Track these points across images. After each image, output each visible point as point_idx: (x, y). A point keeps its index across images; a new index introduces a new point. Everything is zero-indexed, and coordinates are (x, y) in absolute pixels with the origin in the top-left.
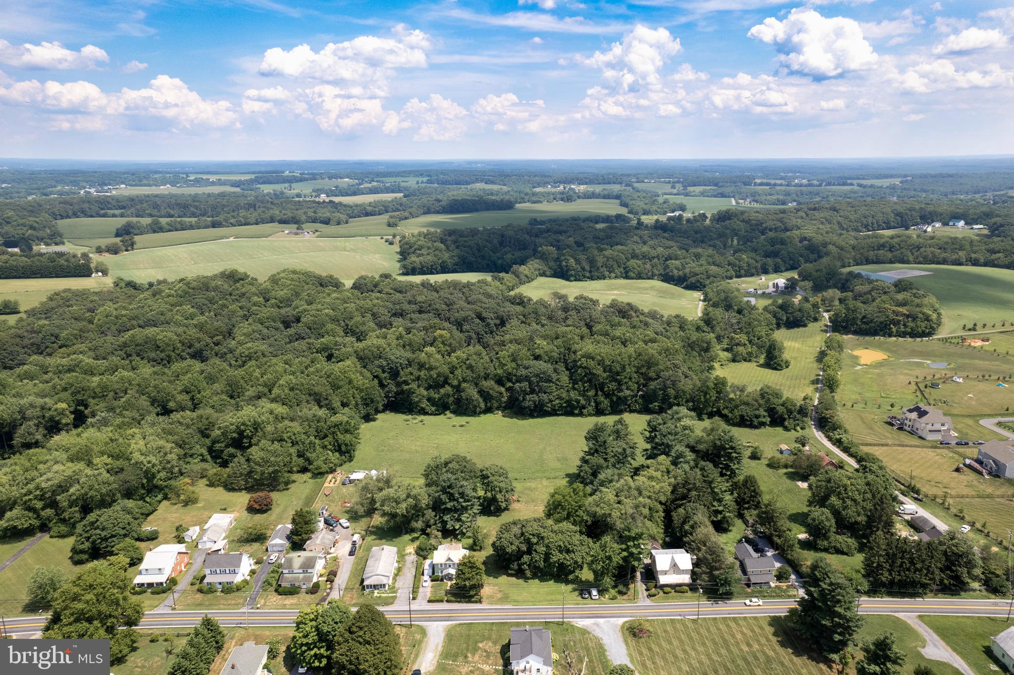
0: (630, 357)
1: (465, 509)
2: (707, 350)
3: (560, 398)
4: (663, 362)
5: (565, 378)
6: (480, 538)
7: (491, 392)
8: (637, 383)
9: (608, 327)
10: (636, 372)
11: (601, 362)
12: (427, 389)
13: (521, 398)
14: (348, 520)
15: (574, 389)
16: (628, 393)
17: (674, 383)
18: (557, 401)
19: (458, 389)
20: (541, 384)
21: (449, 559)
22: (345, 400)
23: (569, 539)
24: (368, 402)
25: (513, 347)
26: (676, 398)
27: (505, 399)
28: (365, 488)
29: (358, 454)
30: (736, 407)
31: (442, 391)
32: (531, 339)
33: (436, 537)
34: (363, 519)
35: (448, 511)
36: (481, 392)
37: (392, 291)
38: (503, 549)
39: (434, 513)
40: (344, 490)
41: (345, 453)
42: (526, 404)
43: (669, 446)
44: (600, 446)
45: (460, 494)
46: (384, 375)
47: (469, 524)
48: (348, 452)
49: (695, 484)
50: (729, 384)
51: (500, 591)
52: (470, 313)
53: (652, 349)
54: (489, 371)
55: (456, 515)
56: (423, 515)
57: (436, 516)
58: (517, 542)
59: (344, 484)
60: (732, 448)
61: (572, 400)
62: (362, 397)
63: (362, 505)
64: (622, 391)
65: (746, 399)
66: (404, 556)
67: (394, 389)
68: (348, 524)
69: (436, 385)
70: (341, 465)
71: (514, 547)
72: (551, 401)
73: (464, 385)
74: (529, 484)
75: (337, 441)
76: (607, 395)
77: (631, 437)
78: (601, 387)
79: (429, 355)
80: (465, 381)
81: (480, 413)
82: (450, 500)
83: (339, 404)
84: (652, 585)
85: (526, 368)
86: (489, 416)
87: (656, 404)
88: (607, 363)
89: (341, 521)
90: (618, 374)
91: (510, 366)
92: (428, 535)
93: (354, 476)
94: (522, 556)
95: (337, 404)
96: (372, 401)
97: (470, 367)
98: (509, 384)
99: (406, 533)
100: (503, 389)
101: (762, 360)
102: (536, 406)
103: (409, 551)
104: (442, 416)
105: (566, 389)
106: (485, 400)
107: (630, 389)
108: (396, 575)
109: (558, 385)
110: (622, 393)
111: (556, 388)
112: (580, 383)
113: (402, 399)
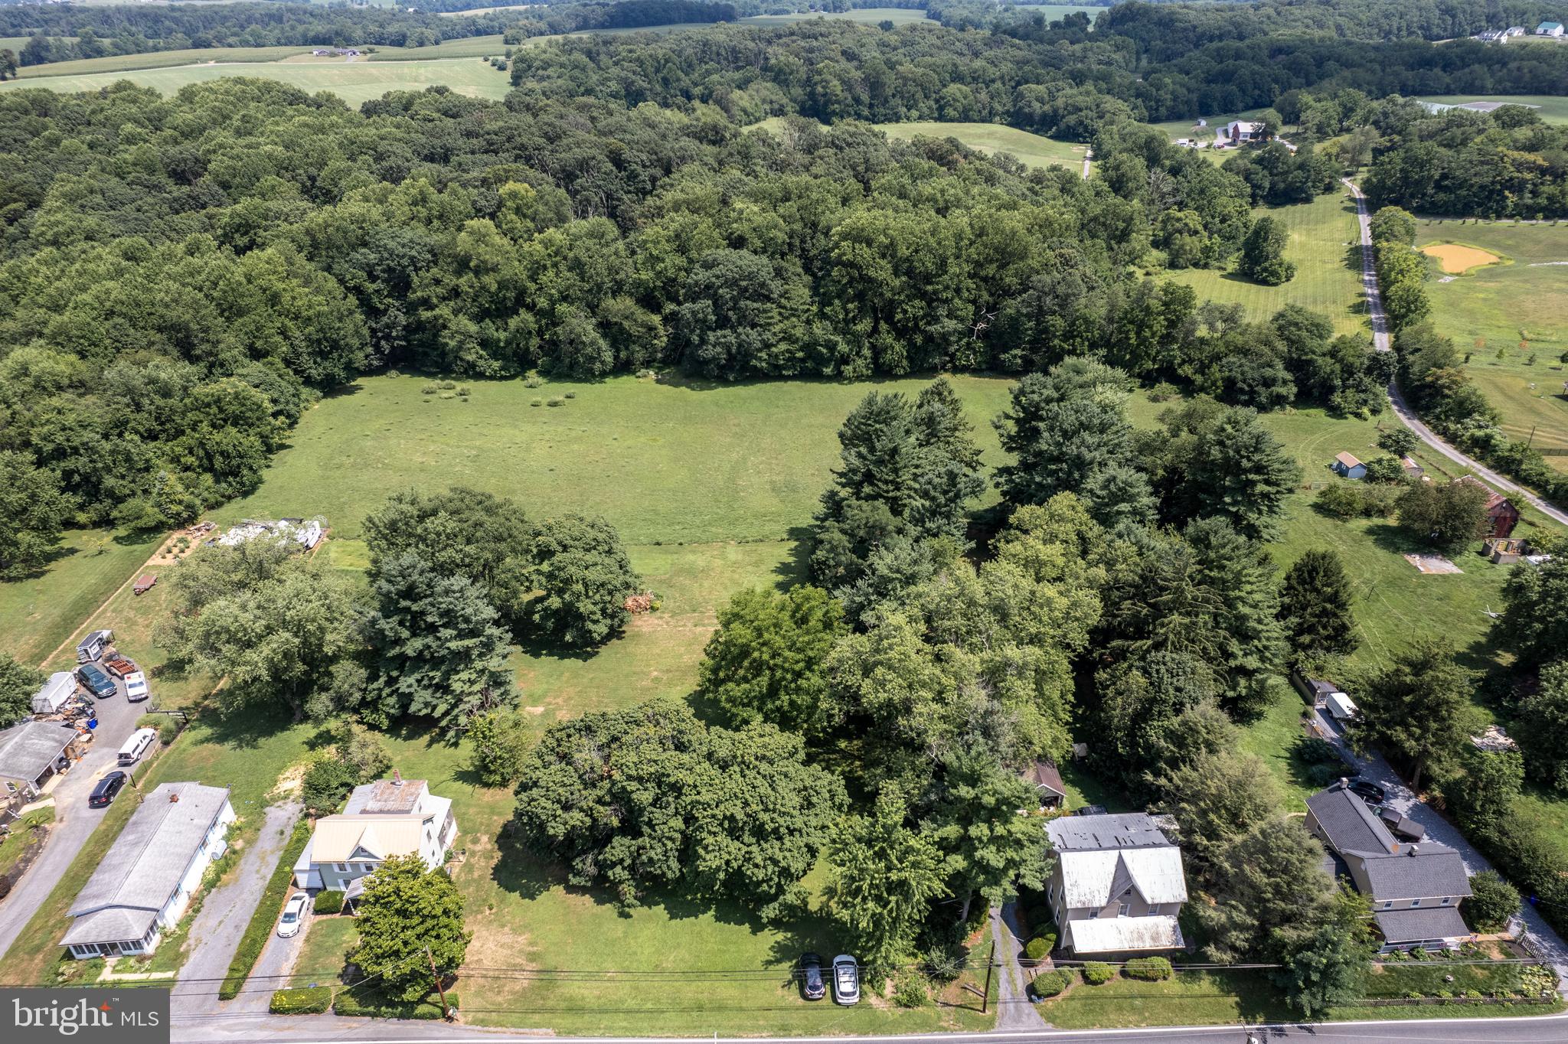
0: (959, 237)
1: (463, 657)
2: (1123, 236)
3: (788, 338)
4: (1038, 251)
5: (801, 292)
7: (626, 324)
8: (974, 302)
9: (906, 180)
10: (971, 276)
11: (888, 251)
12: (478, 318)
13: (695, 339)
15: (822, 316)
16: (951, 325)
17: (1064, 301)
18: (783, 346)
19: (550, 318)
20: (742, 303)
21: (360, 851)
22: (259, 344)
23: (764, 788)
24: (326, 347)
25: (678, 220)
26: (1068, 336)
27: (662, 342)
30: (1217, 358)
31: (513, 322)
32: (725, 202)
35: (410, 663)
36: (605, 327)
37: (435, 115)
42: (708, 352)
43: (1081, 465)
44: (880, 462)
46: (378, 285)
49: (1179, 591)
50: (1199, 303)
51: (533, 958)
52: (594, 152)
53: (1014, 221)
54: (622, 276)
55: (436, 677)
60: (1259, 469)
61: (816, 343)
62: (308, 339)
64: (936, 320)
65: (1240, 340)
66: (264, 804)
67: (402, 319)
69: (498, 309)
70: (214, 506)
72: (767, 345)
73: (562, 308)
74: (691, 557)
76: (901, 332)
77: (969, 436)
78: (885, 312)
79: (480, 238)
80: (565, 298)
81: (604, 374)
82: (413, 633)
84: (1042, 945)
85: (707, 266)
86: (626, 382)
87: (1018, 352)
88: (903, 251)
89: (129, 679)
90: (928, 278)
91: (672, 262)
93: (230, 537)
94: (608, 840)
96: (335, 345)
97: (577, 266)
98: (670, 307)
100: (656, 319)
101: (1232, 264)
102: (731, 357)
103: (282, 789)
104: (518, 380)
105: (804, 317)
106: (615, 344)
107: (956, 318)
108: (210, 885)
109: (784, 307)
110: (938, 327)
111: (780, 314)
112: (837, 301)
113: (422, 344)
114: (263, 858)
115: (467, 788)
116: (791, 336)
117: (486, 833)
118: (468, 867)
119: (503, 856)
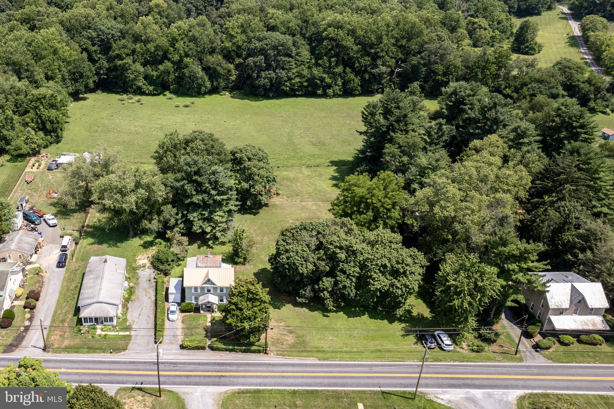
0: (388, 25)
1: (219, 204)
5: (306, 52)
6: (244, 246)
7: (218, 68)
8: (395, 58)
10: (394, 45)
11: (350, 33)
12: (144, 65)
13: (255, 75)
14: (55, 215)
15: (317, 65)
18: (297, 80)
19: (179, 65)
20: (278, 58)
22: (49, 73)
24: (76, 76)
27: (234, 77)
28: (77, 174)
29: (67, 135)
31: (161, 67)
33: (180, 243)
34: (76, 215)
35: (195, 207)
36: (206, 69)
38: (293, 267)
39: (175, 210)
40: (50, 176)
41: (50, 132)
42: (262, 82)
45: (210, 183)
47: (224, 225)
48: (54, 131)
49: (569, 174)
51: (291, 332)
54: (215, 45)
55: (206, 214)
56: (160, 213)
57: (177, 214)
58: (313, 257)
59: (50, 169)
61: (314, 78)
62: (70, 71)
63: (73, 196)
64: (376, 67)
66: (135, 269)
67: (106, 65)
68: (54, 221)
69: (153, 60)
70: (46, 147)
71: (311, 267)
72: (290, 79)
73: (186, 60)
74: (286, 173)
75: (40, 117)
79: (147, 25)
80: (188, 55)
81: (206, 93)
82: (198, 192)
83: (42, 76)
84: (535, 328)
85: (260, 40)
86: (215, 97)
88: (360, 32)
89: (47, 217)
91: (240, 39)
92: (168, 240)
93: (63, 160)
94: (321, 279)
95: (40, 76)
96: (81, 76)
98: (239, 60)
99: (135, 235)
100: (231, 66)
102: (272, 85)
104: (161, 96)
105: (307, 66)
106: (211, 79)
107: (386, 65)
109: (298, 61)
110: (377, 70)
111: (296, 64)
112: (325, 57)
113: (115, 77)
114: (146, 290)
116: (301, 74)
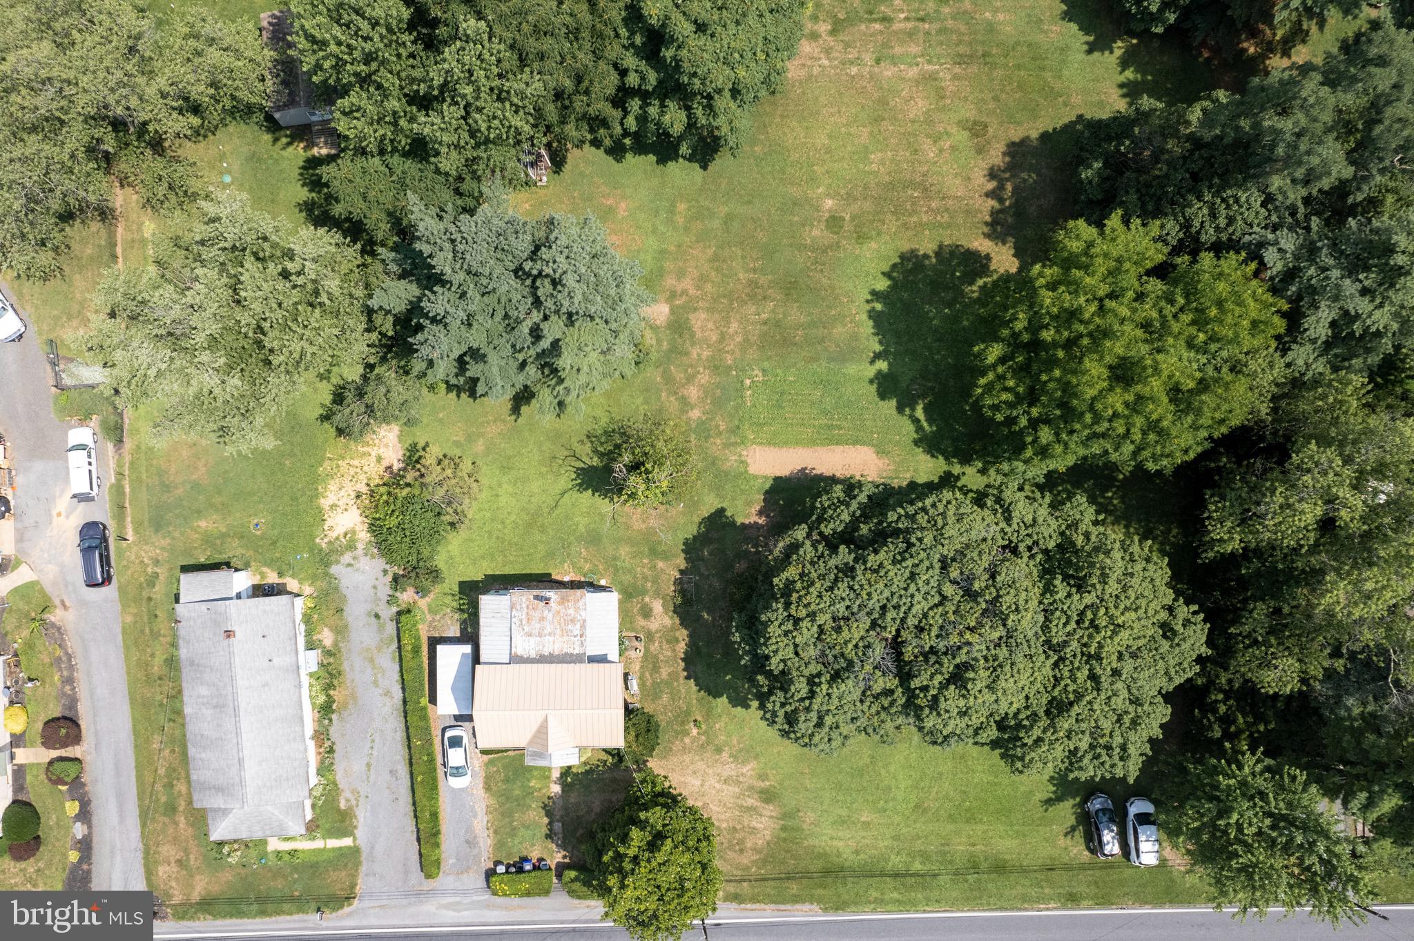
66: (326, 563)
103: (339, 531)
108: (326, 710)
114: (372, 660)
115: (604, 505)
117: (657, 594)
118: (651, 662)
119: (690, 636)
